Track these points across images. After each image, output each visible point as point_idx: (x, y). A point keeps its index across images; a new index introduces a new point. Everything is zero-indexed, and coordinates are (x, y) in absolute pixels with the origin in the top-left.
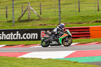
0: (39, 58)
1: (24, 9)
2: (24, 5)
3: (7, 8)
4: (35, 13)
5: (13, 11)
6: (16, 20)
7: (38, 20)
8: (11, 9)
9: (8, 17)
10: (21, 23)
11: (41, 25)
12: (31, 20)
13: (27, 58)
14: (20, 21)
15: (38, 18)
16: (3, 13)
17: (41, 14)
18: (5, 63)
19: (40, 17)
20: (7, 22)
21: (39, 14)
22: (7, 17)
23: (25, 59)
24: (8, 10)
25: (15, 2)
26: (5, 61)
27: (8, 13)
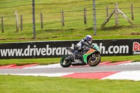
0: (131, 79)
1: (110, 12)
2: (110, 6)
3: (85, 10)
4: (124, 17)
5: (94, 15)
6: (99, 27)
7: (129, 27)
8: (92, 12)
9: (87, 22)
10: (106, 32)
11: (133, 34)
12: (120, 27)
13: (115, 80)
14: (104, 29)
15: (129, 24)
17: (133, 19)
18: (84, 88)
19: (131, 23)
20: (86, 29)
21: (130, 19)
22: (85, 23)
23: (111, 81)
24: (87, 13)
25: (97, 2)
26: (83, 85)
27: (87, 17)
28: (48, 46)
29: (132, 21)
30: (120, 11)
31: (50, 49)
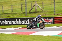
0: (42, 35)
1: (33, 5)
2: (33, 3)
3: (22, 5)
4: (39, 8)
5: (26, 7)
6: (28, 12)
7: (41, 12)
8: (25, 5)
10: (31, 14)
11: (43, 15)
12: (37, 12)
14: (30, 13)
15: (42, 11)
16: (19, 8)
17: (43, 8)
19: (42, 10)
20: (22, 13)
21: (42, 8)
22: (22, 10)
23: (33, 36)
24: (23, 6)
25: (27, 1)
27: (23, 8)
28: (5, 20)
29: (43, 9)
30: (37, 5)
31: (6, 22)
